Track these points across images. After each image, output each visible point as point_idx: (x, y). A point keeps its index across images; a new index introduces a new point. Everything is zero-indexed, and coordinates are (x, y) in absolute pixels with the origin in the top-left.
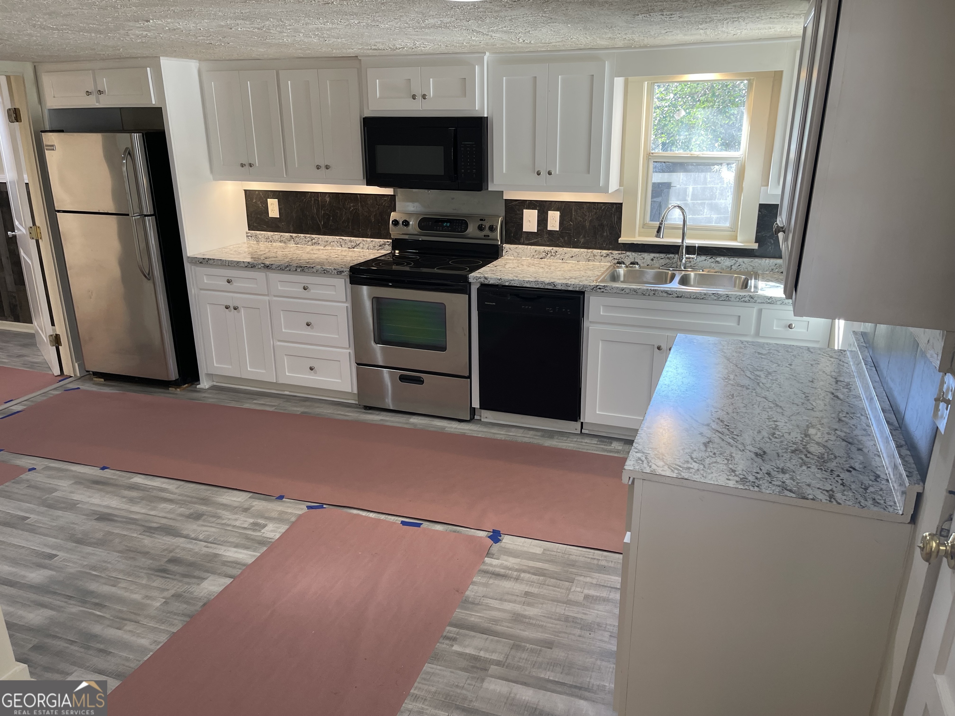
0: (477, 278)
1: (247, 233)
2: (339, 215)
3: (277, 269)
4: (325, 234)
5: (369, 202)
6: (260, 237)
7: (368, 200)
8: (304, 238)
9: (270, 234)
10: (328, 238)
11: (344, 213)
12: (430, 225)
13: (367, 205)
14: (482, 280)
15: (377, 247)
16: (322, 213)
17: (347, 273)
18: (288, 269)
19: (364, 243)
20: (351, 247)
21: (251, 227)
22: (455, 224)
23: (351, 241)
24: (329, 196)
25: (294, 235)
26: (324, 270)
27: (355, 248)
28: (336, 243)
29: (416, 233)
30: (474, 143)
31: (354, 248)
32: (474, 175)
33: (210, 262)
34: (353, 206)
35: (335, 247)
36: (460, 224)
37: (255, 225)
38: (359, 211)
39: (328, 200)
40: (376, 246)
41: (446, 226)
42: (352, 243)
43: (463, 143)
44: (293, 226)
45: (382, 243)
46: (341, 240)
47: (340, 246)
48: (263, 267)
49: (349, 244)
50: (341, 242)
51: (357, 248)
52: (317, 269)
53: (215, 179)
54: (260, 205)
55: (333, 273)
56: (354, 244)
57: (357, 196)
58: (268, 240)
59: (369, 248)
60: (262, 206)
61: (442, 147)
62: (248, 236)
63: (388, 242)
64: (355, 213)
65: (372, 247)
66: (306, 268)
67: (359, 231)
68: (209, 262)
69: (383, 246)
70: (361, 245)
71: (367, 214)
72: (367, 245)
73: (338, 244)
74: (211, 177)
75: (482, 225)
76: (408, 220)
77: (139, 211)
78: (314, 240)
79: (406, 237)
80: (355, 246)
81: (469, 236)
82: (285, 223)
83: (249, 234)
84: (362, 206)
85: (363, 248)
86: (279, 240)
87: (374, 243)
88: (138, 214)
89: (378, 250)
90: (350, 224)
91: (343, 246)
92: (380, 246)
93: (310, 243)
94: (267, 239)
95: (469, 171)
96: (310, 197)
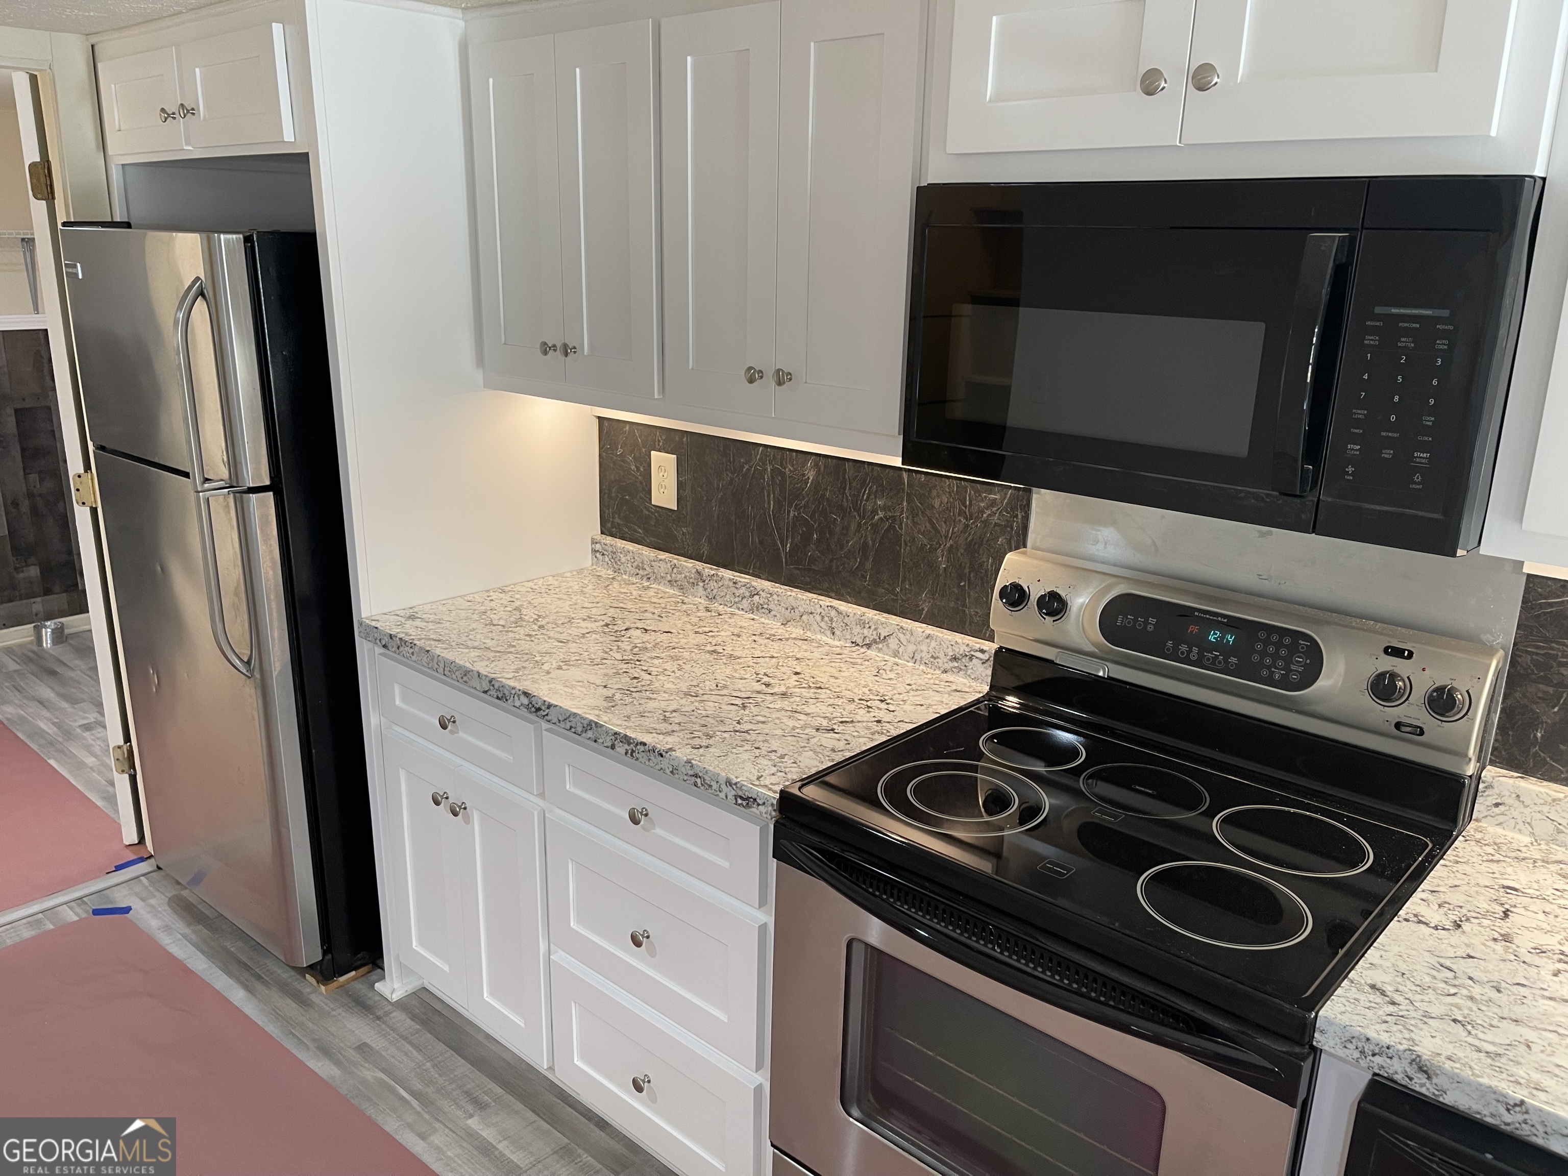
0: (1368, 1048)
1: (594, 542)
2: (838, 529)
3: (562, 724)
4: (791, 582)
5: (937, 504)
6: (623, 560)
7: (934, 493)
8: (731, 584)
9: (648, 553)
10: (796, 599)
11: (853, 527)
12: (1150, 628)
13: (928, 512)
14: (1397, 1070)
15: (944, 662)
16: (791, 515)
17: (768, 814)
18: (590, 734)
19: (901, 636)
20: (859, 641)
21: (608, 528)
22: (1259, 647)
23: (862, 623)
24: (816, 465)
25: (708, 570)
26: (696, 776)
27: (874, 646)
28: (818, 618)
29: (1090, 648)
30: (1446, 313)
31: (869, 646)
32: (1417, 478)
33: (405, 650)
34: (884, 508)
35: (814, 632)
36: (1283, 652)
37: (617, 520)
38: (901, 529)
39: (811, 475)
40: (942, 655)
41: (1219, 646)
42: (866, 631)
43: (1378, 310)
44: (710, 542)
45: (962, 649)
46: (833, 613)
47: (828, 633)
48: (527, 707)
49: (857, 629)
50: (831, 620)
51: (880, 650)
52: (675, 764)
53: (489, 385)
54: (633, 467)
55: (722, 795)
56: (870, 634)
57: (901, 477)
58: (641, 572)
59: (917, 657)
60: (638, 469)
61: (1263, 325)
62: (595, 551)
63: (982, 651)
64: (888, 530)
65: (926, 657)
66: (641, 748)
67: (892, 592)
68: (401, 649)
69: (965, 660)
70: (893, 642)
71: (925, 542)
72: (911, 648)
73: (823, 624)
74: (478, 376)
75: (1393, 676)
76: (1063, 594)
77: (225, 475)
78: (756, 597)
79: (1049, 653)
80: (875, 641)
81: (1318, 709)
82: (690, 529)
83: (598, 547)
84: (913, 513)
85: (896, 654)
86: (669, 578)
87: (933, 644)
88: (222, 484)
89: (945, 671)
90: (868, 565)
91: (837, 633)
92: (954, 659)
93: (745, 604)
94: (638, 567)
95: (1387, 454)
96: (763, 461)
